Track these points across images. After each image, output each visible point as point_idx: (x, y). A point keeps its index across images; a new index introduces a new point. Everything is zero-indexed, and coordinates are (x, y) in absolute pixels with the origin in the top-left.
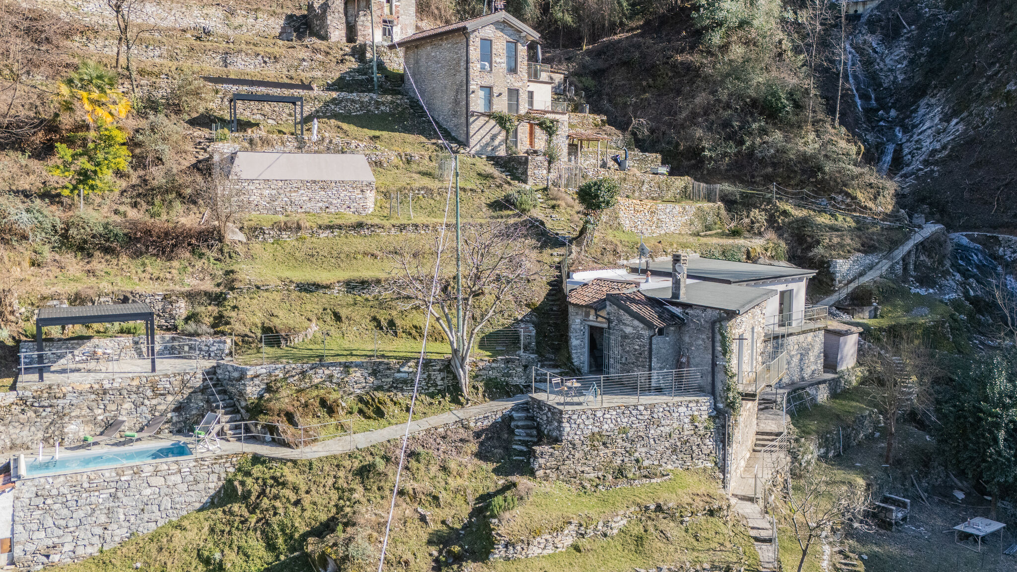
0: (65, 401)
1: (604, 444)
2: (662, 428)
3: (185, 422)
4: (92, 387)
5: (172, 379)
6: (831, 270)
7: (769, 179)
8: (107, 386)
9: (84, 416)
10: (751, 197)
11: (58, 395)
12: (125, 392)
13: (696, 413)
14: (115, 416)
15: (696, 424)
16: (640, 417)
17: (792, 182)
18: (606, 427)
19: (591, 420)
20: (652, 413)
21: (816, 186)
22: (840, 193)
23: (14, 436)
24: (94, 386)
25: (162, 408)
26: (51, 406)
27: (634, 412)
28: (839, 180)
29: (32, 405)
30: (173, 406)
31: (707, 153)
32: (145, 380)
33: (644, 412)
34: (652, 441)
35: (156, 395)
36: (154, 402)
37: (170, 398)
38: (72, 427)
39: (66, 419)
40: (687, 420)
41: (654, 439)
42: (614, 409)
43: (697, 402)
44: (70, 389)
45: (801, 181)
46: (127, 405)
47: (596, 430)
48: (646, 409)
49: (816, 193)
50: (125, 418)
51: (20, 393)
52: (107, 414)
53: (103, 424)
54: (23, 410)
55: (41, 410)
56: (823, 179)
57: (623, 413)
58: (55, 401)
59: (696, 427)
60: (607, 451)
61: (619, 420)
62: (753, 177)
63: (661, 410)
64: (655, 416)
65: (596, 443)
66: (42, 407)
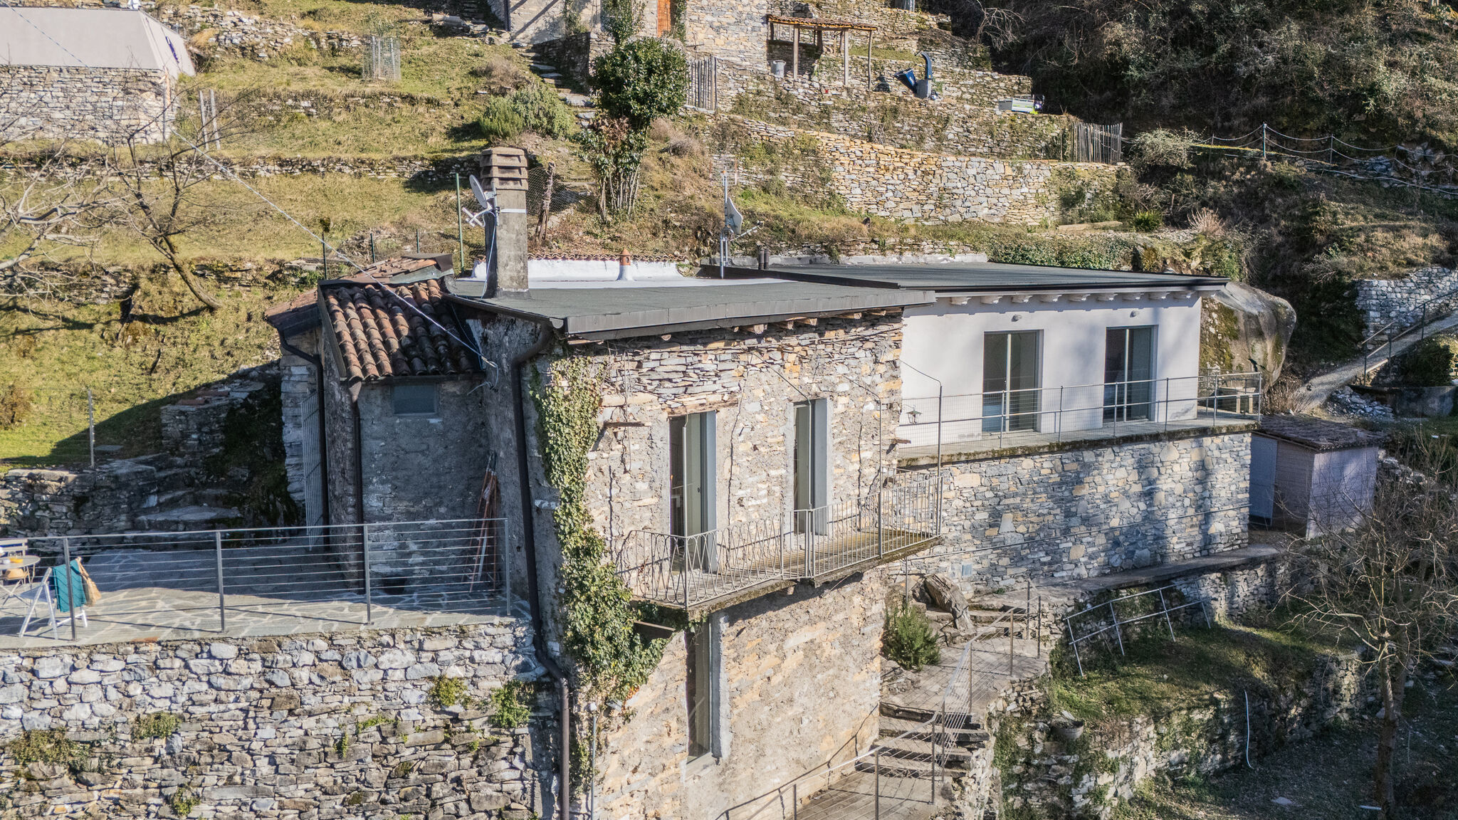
1: (74, 771)
2: (309, 723)
6: (1359, 304)
7: (1256, 117)
10: (1214, 159)
13: (454, 671)
15: (456, 708)
16: (221, 681)
17: (1312, 125)
18: (79, 712)
19: (20, 690)
20: (269, 667)
21: (1366, 131)
22: (1419, 142)
27: (199, 665)
28: (1419, 114)
31: (1133, 72)
33: (238, 666)
34: (264, 767)
40: (413, 696)
41: (272, 760)
42: (115, 651)
43: (462, 633)
45: (1332, 120)
47: (40, 722)
48: (243, 654)
49: (1365, 144)
56: (1380, 115)
57: (155, 666)
59: (456, 719)
60: (82, 795)
61: (135, 689)
62: (1227, 117)
63: (308, 658)
64: (281, 679)
65: (39, 768)
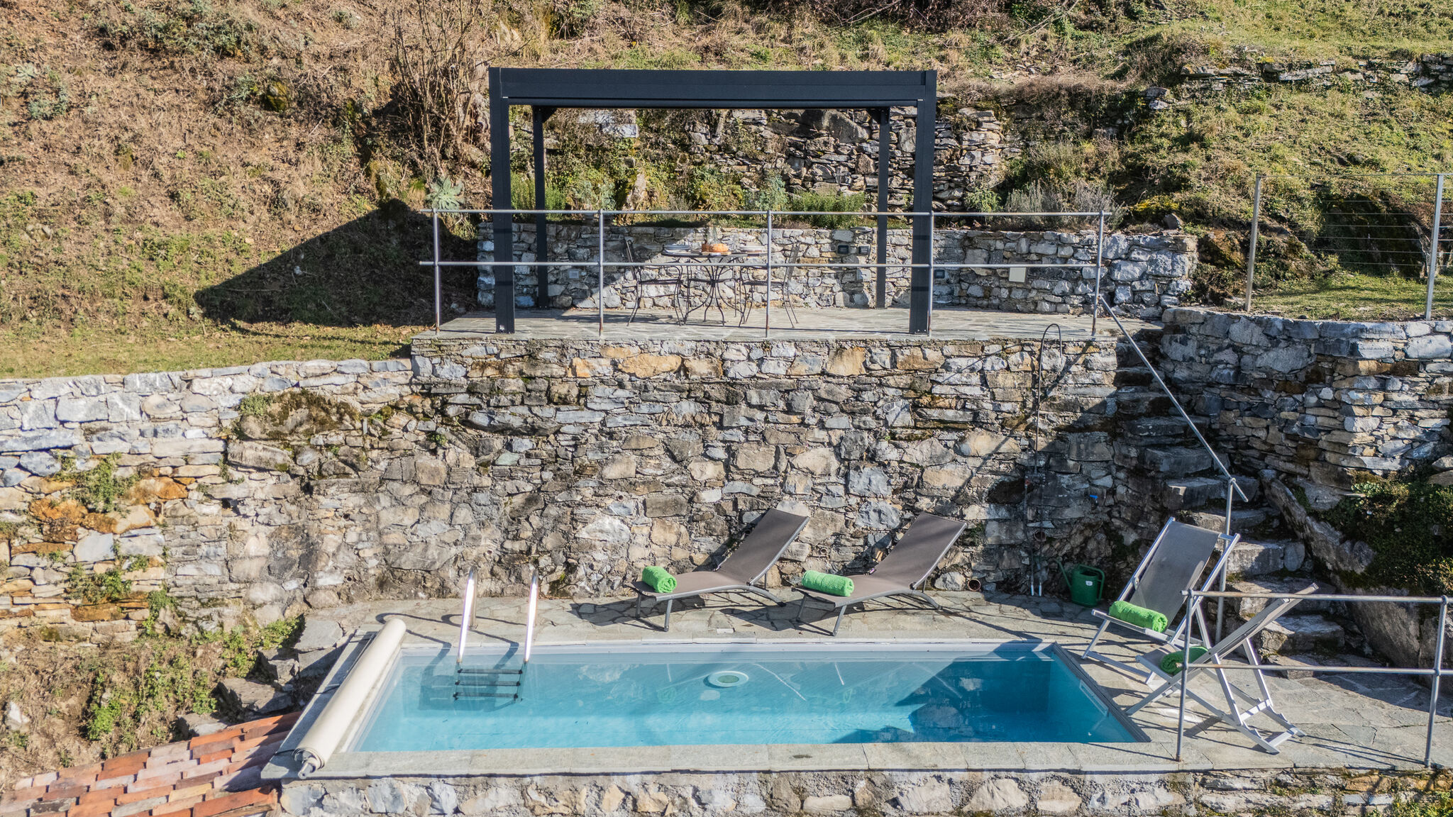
0: (585, 416)
3: (1032, 552)
4: (684, 370)
5: (994, 364)
8: (742, 370)
9: (651, 483)
11: (559, 389)
12: (805, 402)
14: (765, 496)
23: (394, 538)
24: (693, 364)
25: (948, 478)
26: (533, 431)
29: (466, 422)
30: (991, 480)
32: (884, 357)
35: (924, 426)
36: (918, 452)
37: (980, 442)
38: (608, 523)
39: (587, 489)
44: (604, 367)
46: (815, 458)
50: (801, 510)
51: (425, 366)
52: (739, 486)
53: (720, 525)
54: (431, 435)
55: (498, 442)
58: (548, 411)
66: (504, 430)
